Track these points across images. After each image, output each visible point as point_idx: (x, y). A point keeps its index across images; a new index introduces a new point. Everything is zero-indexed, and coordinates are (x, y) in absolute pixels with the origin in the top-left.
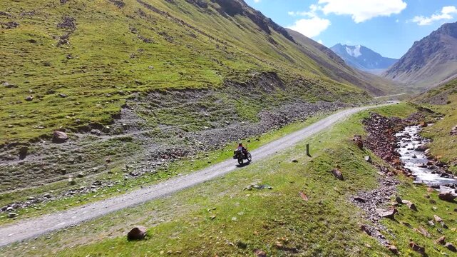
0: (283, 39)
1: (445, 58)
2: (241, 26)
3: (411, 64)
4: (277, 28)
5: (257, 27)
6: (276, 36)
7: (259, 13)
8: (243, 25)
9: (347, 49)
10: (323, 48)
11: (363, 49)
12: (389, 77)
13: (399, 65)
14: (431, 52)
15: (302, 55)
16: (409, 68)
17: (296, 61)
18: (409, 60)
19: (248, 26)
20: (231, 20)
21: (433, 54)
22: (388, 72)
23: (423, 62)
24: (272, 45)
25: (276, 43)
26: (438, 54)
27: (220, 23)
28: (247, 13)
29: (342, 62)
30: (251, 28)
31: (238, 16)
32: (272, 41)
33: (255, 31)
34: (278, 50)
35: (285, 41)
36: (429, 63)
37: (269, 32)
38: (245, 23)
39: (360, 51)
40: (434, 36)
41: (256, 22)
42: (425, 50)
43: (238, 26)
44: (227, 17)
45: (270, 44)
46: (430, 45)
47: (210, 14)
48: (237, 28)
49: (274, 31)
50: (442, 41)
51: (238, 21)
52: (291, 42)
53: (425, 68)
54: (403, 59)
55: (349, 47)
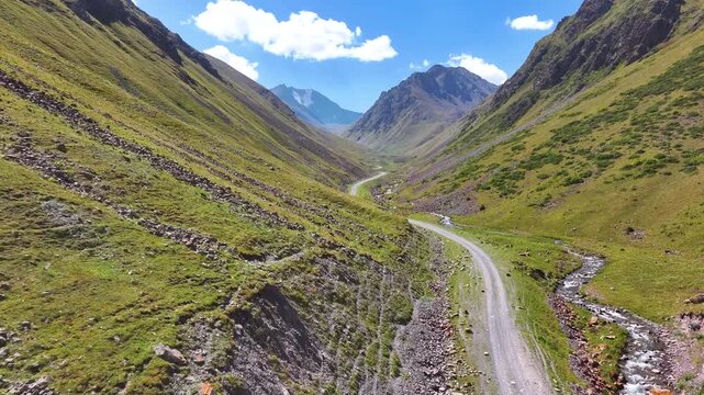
0: (204, 75)
1: (418, 117)
2: (122, 43)
3: (379, 122)
4: (189, 52)
5: (156, 49)
6: (192, 69)
7: (157, 22)
8: (129, 43)
9: (295, 93)
10: (263, 91)
11: (316, 96)
12: (352, 138)
13: (365, 122)
14: (401, 108)
15: (239, 106)
16: (376, 127)
17: (234, 119)
18: (377, 116)
19: (138, 46)
20: (101, 29)
21: (404, 111)
22: (352, 131)
23: (392, 121)
24: (188, 87)
25: (193, 82)
26: (410, 112)
27: (73, 32)
28: (135, 20)
29: (291, 114)
30: (143, 49)
31: (117, 25)
32: (186, 78)
33: (153, 56)
34: (198, 96)
35: (209, 79)
36: (400, 123)
37: (178, 60)
38: (130, 39)
39: (312, 99)
40: (403, 87)
41: (153, 40)
42: (395, 105)
43: (117, 43)
44: (91, 23)
45: (184, 84)
46: (401, 98)
47: (50, 11)
48: (115, 46)
49: (186, 58)
50: (413, 94)
51: (118, 33)
52: (216, 79)
53: (395, 128)
54: (369, 114)
55: (296, 90)
